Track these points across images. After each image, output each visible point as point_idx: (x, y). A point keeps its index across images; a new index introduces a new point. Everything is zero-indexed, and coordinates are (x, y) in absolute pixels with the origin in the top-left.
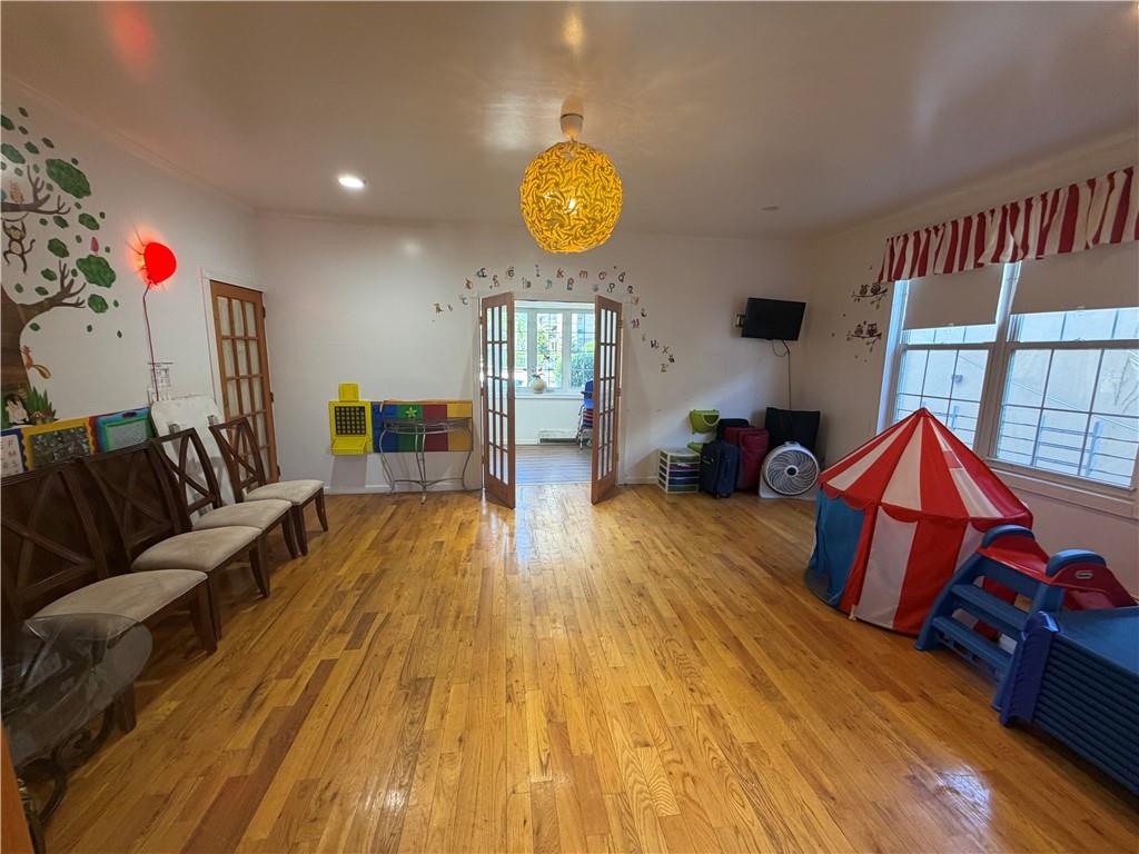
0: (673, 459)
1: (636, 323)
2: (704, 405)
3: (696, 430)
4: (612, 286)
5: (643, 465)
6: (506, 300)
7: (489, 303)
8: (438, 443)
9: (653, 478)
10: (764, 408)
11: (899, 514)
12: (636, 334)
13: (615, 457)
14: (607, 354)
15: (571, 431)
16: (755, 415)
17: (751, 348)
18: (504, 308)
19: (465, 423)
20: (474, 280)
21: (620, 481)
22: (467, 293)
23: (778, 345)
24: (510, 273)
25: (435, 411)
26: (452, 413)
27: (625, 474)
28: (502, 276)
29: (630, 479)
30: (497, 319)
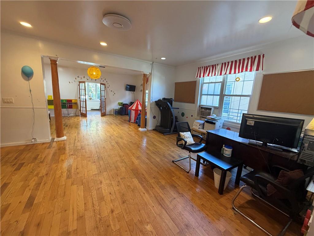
0: (115, 110)
1: (108, 87)
2: (121, 102)
3: (119, 105)
4: (103, 81)
5: (110, 111)
6: (84, 82)
7: (80, 82)
8: (71, 107)
9: (112, 113)
10: (130, 102)
11: (133, 110)
12: (108, 89)
13: (105, 110)
14: (103, 93)
15: (98, 108)
16: (129, 103)
17: (128, 92)
18: (84, 84)
19: (76, 103)
20: (77, 78)
21: (107, 114)
22: (75, 80)
23: (132, 92)
24: (84, 77)
25: (69, 101)
26: (73, 101)
27: (107, 113)
28: (82, 78)
29: (108, 114)
30: (82, 85)
